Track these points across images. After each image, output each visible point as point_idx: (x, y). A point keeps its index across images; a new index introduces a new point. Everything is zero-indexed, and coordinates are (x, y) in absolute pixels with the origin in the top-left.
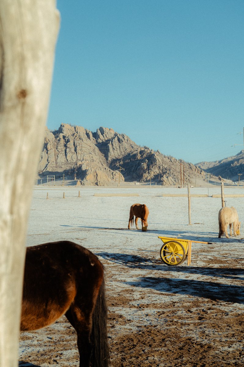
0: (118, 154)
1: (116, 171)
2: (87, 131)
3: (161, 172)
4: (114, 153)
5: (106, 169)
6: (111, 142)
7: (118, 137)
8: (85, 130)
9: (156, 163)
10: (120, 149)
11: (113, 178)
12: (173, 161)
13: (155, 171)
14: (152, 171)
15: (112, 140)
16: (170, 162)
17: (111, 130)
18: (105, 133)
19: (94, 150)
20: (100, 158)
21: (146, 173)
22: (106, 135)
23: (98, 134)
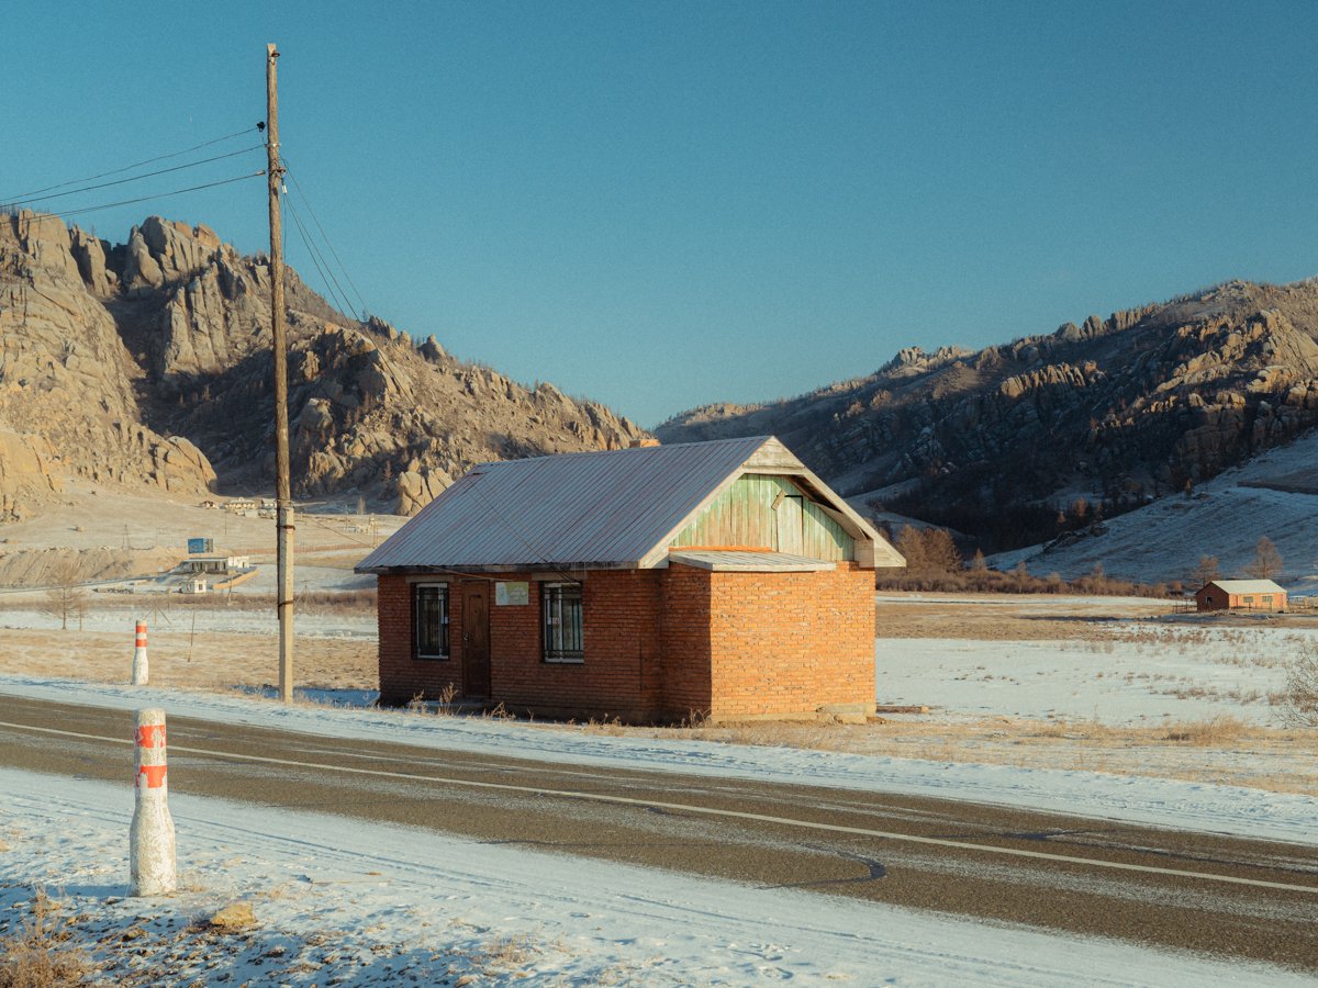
0: (216, 353)
1: (172, 439)
2: (77, 238)
3: (402, 443)
4: (194, 346)
5: (118, 426)
6: (181, 292)
7: (221, 267)
8: (71, 231)
9: (383, 398)
10: (228, 328)
11: (153, 475)
12: (477, 390)
13: (375, 436)
14: (358, 440)
15: (192, 280)
16: (463, 393)
17: (201, 236)
18: (168, 247)
19: (90, 333)
20: (121, 375)
21: (328, 448)
22: (173, 258)
23: (132, 252)
